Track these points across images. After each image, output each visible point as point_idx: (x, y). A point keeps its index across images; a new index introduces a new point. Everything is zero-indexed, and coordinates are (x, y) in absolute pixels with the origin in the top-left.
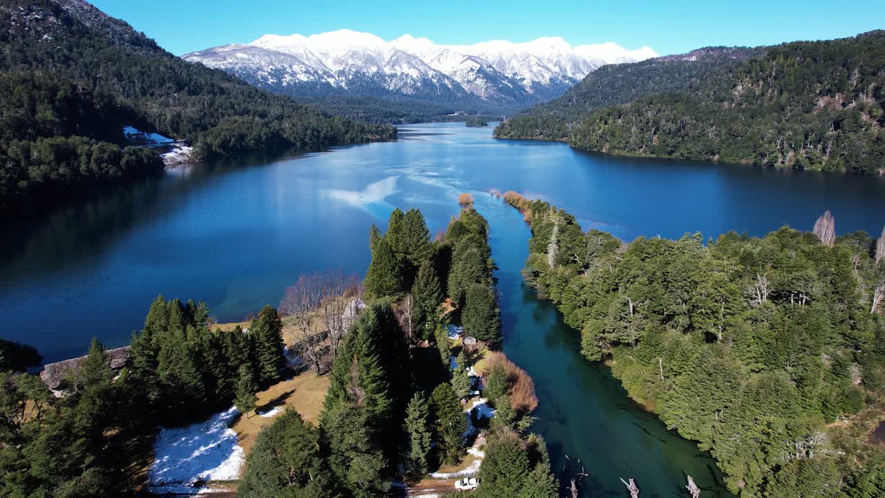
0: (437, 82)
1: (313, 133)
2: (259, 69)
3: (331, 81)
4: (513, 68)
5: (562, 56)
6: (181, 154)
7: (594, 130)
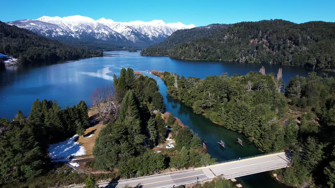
0: (116, 36)
1: (69, 54)
2: (41, 30)
3: (73, 35)
4: (144, 31)
5: (162, 27)
6: (12, 61)
7: (178, 51)
